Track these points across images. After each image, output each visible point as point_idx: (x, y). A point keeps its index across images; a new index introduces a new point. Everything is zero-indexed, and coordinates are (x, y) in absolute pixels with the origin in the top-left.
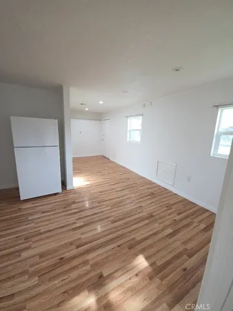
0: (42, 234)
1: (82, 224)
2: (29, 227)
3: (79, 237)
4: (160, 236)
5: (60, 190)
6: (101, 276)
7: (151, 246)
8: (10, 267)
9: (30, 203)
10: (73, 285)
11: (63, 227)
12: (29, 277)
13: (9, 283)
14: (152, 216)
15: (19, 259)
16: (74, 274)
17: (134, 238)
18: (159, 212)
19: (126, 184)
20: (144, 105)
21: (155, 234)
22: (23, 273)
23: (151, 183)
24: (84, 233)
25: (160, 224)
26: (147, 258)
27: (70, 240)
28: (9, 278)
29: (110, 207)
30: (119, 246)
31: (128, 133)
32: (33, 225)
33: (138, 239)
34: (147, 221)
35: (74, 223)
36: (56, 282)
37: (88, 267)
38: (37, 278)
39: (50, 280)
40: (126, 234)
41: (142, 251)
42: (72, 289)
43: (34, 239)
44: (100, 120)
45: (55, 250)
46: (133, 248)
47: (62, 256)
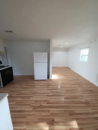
0: (37, 93)
1: (52, 95)
2: (35, 90)
3: (49, 99)
4: (91, 116)
5: (46, 79)
6: (53, 120)
7: (83, 119)
8: (27, 101)
9: (37, 81)
10: (42, 118)
11: (44, 93)
12: (30, 107)
13: (25, 106)
14: (88, 103)
15: (30, 99)
16: (44, 114)
17: (74, 111)
18: (93, 102)
19: (76, 82)
20: (91, 42)
21: (87, 114)
22: (29, 105)
23: (92, 84)
24: (51, 99)
25: (92, 109)
26: (78, 124)
27: (46, 99)
28: (25, 105)
29: (65, 91)
30: (65, 111)
31: (81, 57)
32: (36, 89)
33: (76, 112)
34: (84, 105)
35: (49, 93)
36: (37, 113)
37: (49, 114)
38: (32, 109)
39: (36, 111)
40: (70, 107)
41: (76, 119)
42: (42, 119)
43: (35, 94)
44: (68, 51)
45: (40, 101)
46: (72, 115)
47: (41, 104)
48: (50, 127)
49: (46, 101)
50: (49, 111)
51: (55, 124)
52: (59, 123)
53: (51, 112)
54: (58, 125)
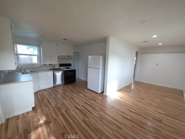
2: (75, 96)
3: (71, 110)
6: (50, 123)
12: (56, 104)
15: (62, 100)
16: (53, 114)
30: (64, 127)
32: (77, 96)
35: (79, 105)
37: (55, 117)
47: (62, 108)
48: (43, 123)
49: (68, 108)
50: (57, 116)
51: (47, 125)
52: (49, 128)
53: (57, 118)
54: (47, 128)
